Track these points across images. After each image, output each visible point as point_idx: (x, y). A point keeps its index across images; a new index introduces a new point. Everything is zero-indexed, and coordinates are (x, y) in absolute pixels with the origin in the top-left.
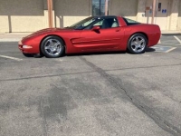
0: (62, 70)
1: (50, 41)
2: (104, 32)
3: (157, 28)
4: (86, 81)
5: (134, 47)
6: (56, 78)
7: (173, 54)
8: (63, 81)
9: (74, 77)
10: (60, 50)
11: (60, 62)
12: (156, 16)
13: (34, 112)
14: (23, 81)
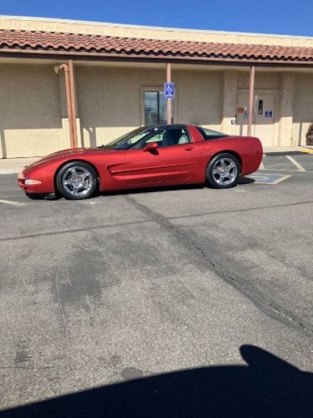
0: (94, 220)
1: (73, 170)
2: (167, 154)
3: (256, 142)
4: (135, 238)
5: (218, 176)
6: (83, 234)
7: (285, 187)
8: (96, 240)
9: (114, 231)
10: (89, 187)
11: (89, 207)
12: (254, 122)
13: (44, 294)
14: (25, 241)
